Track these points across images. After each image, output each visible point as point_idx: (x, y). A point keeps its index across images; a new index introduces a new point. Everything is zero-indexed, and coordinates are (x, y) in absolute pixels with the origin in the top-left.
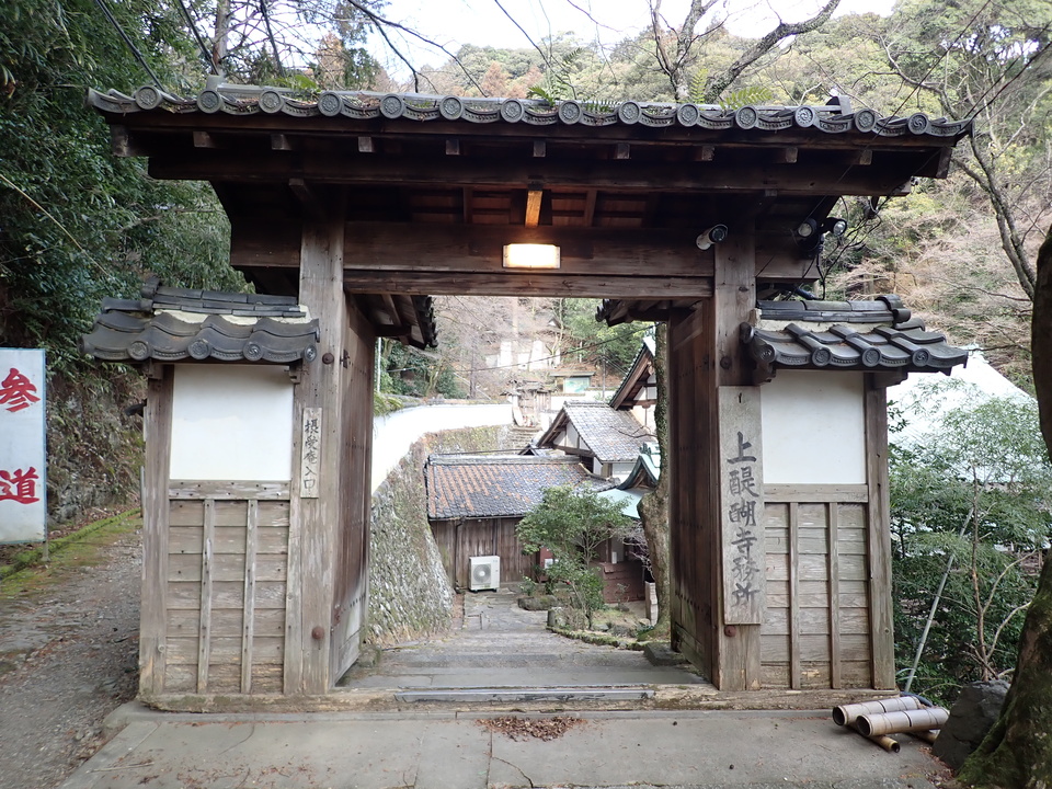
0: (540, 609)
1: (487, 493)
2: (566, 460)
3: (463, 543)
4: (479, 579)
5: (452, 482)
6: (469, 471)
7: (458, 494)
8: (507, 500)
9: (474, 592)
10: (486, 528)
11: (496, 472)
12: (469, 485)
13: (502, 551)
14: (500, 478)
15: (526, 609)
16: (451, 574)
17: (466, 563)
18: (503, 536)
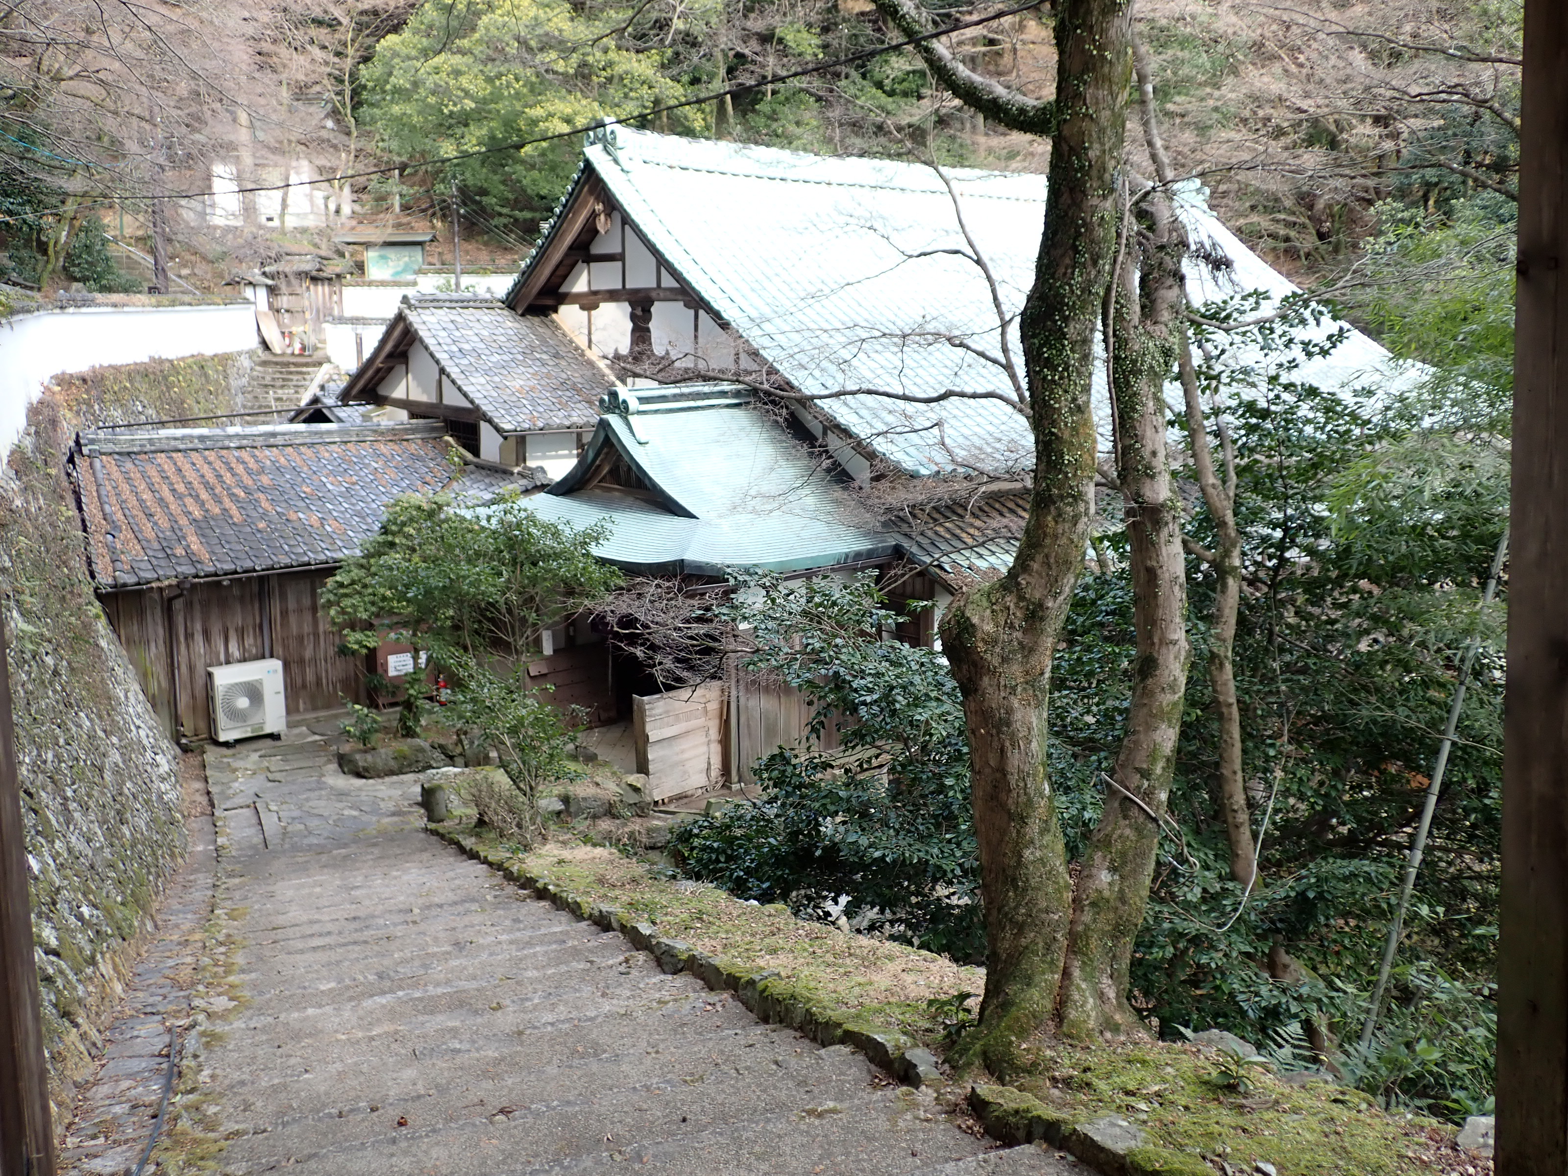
0: (392, 773)
1: (237, 517)
2: (414, 431)
3: (189, 636)
4: (236, 715)
5: (146, 496)
6: (186, 467)
7: (164, 523)
8: (289, 531)
9: (226, 745)
10: (242, 599)
11: (252, 464)
12: (189, 501)
13: (285, 647)
14: (265, 480)
15: (359, 775)
16: (165, 713)
17: (200, 681)
18: (285, 613)
